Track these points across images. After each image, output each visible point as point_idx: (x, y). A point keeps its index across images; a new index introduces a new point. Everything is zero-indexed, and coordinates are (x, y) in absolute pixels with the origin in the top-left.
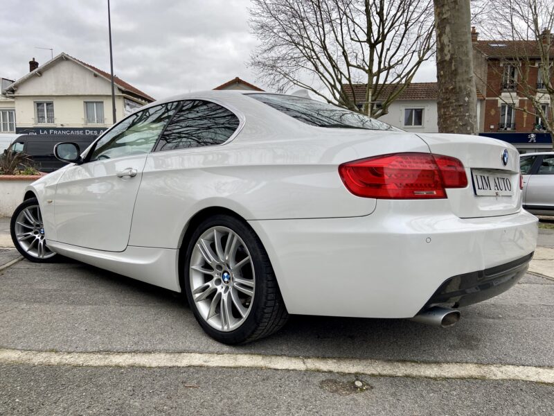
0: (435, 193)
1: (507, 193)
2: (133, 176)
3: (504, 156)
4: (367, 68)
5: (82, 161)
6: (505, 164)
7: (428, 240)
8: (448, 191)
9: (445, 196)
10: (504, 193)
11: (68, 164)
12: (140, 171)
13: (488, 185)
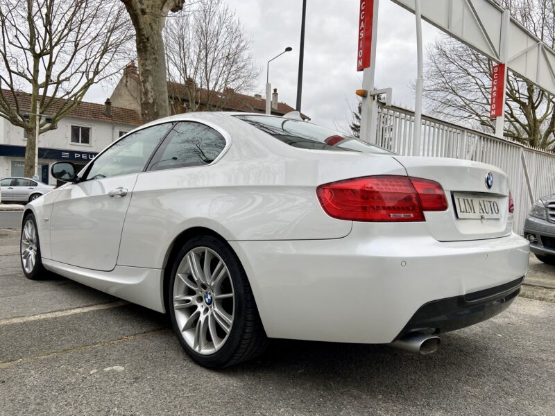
0: (412, 215)
1: (495, 216)
2: (123, 195)
3: (488, 179)
4: (31, 78)
5: (78, 179)
6: (489, 187)
7: (403, 264)
8: (427, 214)
9: (423, 219)
10: (490, 216)
11: (65, 183)
12: (130, 191)
13: (472, 208)
